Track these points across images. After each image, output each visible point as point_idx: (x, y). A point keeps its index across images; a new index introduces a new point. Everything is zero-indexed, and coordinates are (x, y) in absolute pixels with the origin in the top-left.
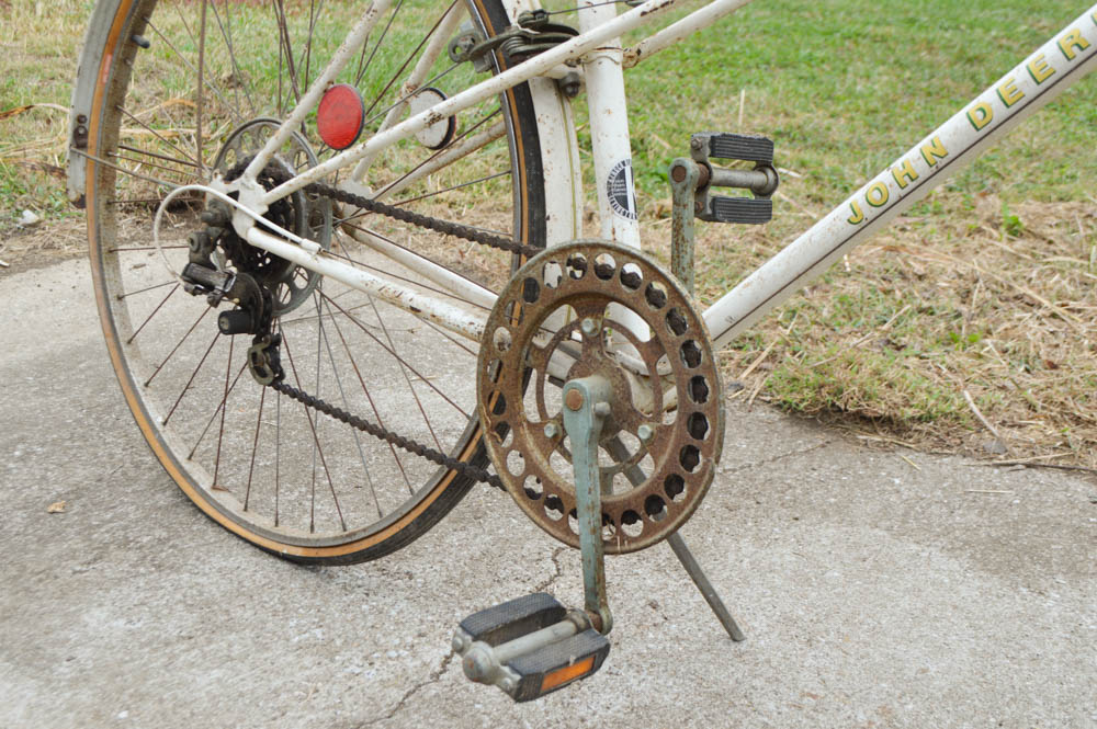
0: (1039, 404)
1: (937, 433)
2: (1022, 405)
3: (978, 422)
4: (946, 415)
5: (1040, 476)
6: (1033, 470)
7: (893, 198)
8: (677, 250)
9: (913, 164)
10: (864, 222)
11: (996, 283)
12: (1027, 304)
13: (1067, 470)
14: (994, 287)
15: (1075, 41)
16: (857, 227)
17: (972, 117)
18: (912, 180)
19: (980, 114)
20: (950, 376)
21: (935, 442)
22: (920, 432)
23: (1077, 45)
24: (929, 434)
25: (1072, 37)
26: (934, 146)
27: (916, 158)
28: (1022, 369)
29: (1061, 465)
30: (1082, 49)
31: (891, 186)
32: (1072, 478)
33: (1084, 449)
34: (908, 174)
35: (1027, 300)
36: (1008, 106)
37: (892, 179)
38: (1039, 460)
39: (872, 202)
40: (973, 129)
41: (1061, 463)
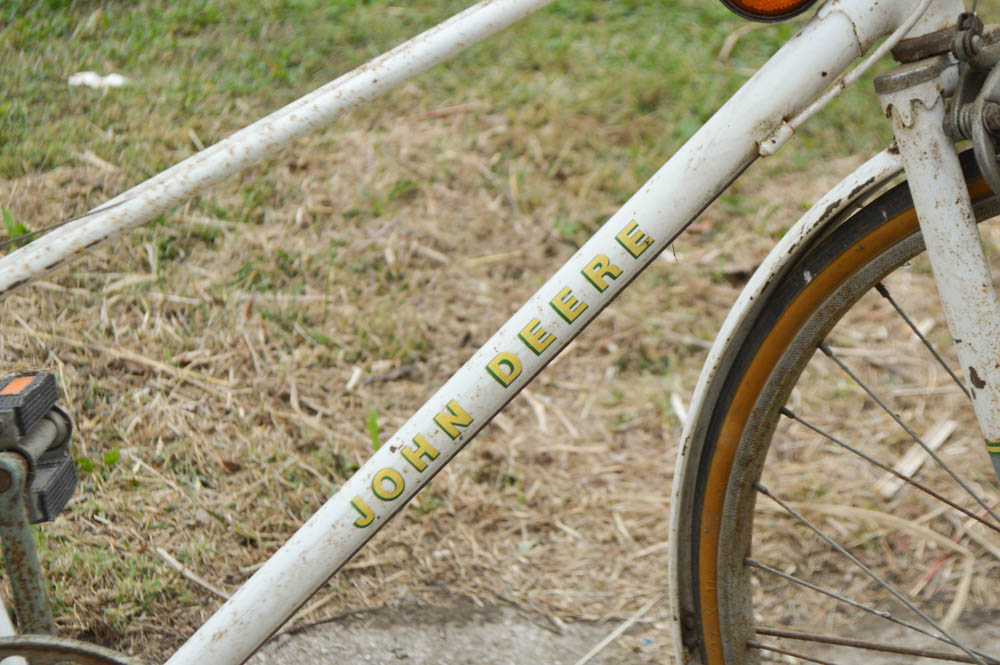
0: (258, 535)
1: (158, 628)
2: (235, 544)
3: (198, 590)
4: (157, 596)
5: (315, 641)
6: (302, 636)
7: (410, 486)
8: (24, 588)
9: (431, 441)
10: (377, 524)
11: (74, 350)
12: (135, 373)
13: (342, 619)
14: (73, 357)
15: (605, 269)
16: (366, 532)
17: (497, 373)
18: (432, 459)
19: (506, 368)
20: (119, 529)
21: (161, 642)
22: (135, 634)
23: (608, 274)
24: (147, 632)
25: (600, 265)
26: (453, 413)
27: (432, 432)
28: (198, 485)
29: (329, 616)
30: (614, 278)
31: (405, 471)
32: (352, 629)
33: (344, 583)
34: (426, 454)
35: (133, 368)
36: (538, 354)
37: (406, 462)
38: (302, 619)
39: (386, 496)
40: (500, 386)
41: (329, 613)
